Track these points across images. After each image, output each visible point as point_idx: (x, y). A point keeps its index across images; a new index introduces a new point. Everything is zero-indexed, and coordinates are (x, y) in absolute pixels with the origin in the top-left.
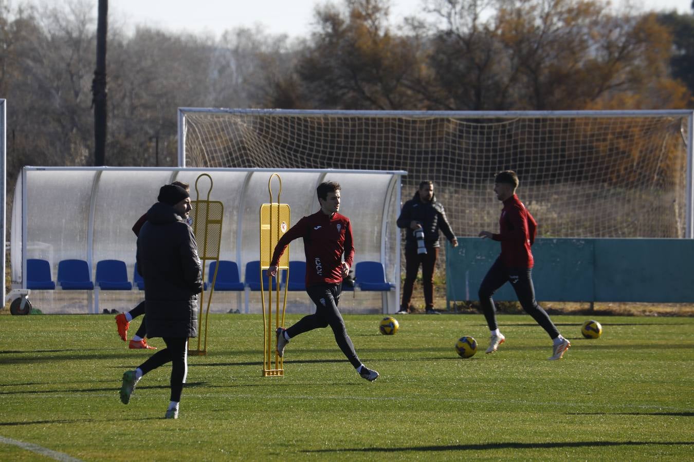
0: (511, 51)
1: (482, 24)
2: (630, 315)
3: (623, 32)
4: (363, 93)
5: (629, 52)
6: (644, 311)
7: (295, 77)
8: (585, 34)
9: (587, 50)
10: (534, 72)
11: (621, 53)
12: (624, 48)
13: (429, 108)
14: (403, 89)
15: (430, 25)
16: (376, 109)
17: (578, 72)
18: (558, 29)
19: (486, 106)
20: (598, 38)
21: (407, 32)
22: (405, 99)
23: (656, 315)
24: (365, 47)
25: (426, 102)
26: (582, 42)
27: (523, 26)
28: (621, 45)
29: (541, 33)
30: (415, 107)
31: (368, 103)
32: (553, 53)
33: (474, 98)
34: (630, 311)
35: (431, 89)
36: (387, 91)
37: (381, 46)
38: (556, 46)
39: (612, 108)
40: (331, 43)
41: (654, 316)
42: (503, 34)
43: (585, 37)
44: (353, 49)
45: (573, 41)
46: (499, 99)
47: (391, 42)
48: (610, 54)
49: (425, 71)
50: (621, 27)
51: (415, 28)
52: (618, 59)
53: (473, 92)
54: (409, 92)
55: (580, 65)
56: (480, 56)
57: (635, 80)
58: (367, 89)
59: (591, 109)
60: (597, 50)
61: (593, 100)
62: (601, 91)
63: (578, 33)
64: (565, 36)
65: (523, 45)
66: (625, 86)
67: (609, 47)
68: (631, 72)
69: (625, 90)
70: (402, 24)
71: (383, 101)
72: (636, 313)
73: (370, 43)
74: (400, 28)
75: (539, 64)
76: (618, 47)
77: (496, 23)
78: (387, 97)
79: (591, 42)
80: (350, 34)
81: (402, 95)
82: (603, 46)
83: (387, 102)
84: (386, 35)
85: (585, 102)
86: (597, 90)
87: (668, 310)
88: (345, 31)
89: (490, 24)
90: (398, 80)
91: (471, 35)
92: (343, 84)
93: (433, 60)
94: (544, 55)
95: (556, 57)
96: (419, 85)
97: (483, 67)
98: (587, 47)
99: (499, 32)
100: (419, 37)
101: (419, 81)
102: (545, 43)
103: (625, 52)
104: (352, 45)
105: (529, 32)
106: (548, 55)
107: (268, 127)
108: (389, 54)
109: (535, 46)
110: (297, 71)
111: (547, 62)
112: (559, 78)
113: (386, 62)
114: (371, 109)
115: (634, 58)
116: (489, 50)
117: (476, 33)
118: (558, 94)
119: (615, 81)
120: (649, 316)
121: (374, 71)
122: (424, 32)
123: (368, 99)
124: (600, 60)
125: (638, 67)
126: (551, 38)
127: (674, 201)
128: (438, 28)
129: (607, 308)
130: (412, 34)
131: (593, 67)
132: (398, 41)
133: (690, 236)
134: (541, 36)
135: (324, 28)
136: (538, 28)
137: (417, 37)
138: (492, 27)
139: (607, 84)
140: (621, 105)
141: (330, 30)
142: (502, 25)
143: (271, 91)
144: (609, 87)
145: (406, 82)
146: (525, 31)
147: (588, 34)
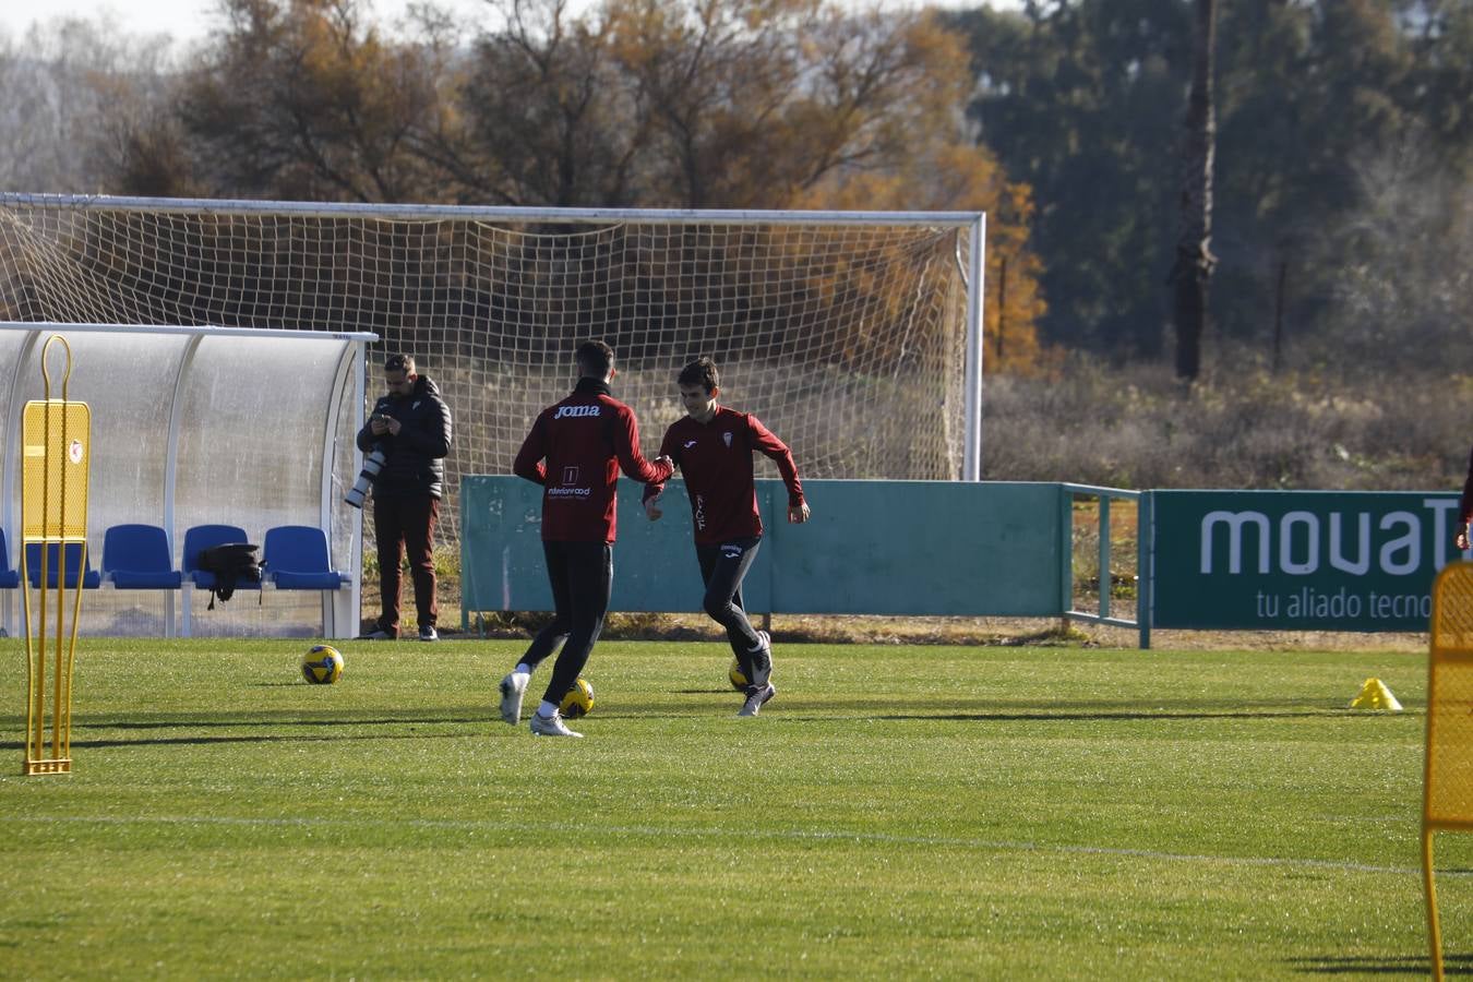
0: (636, 81)
1: (573, 22)
2: (845, 640)
3: (869, 45)
4: (320, 162)
5: (879, 88)
6: (873, 633)
7: (174, 127)
8: (790, 47)
9: (794, 82)
10: (686, 128)
11: (862, 90)
12: (870, 77)
13: (463, 200)
14: (407, 157)
15: (463, 22)
16: (349, 200)
17: (775, 127)
18: (732, 36)
19: (583, 196)
20: (817, 56)
21: (413, 34)
22: (411, 177)
23: (897, 640)
24: (324, 65)
25: (456, 187)
26: (785, 62)
27: (660, 27)
28: (863, 72)
29: (698, 43)
30: (431, 196)
31: (331, 185)
32: (722, 88)
33: (557, 179)
34: (844, 632)
35: (467, 158)
36: (373, 161)
37: (359, 63)
38: (729, 73)
39: (844, 205)
40: (250, 54)
41: (893, 643)
42: (618, 42)
43: (791, 53)
44: (297, 65)
45: (764, 61)
46: (611, 182)
47: (382, 56)
48: (842, 90)
49: (454, 118)
50: (865, 36)
51: (430, 27)
52: (858, 103)
53: (555, 166)
54: (420, 163)
55: (779, 113)
56: (567, 90)
57: (891, 146)
58: (328, 153)
59: (803, 207)
60: (815, 81)
61: (806, 186)
62: (823, 168)
63: (775, 45)
64: (749, 51)
65: (662, 69)
66: (873, 158)
67: (838, 75)
68: (885, 130)
69: (872, 167)
70: (403, 19)
71: (364, 180)
72: (855, 637)
73: (335, 56)
74: (399, 26)
75: (693, 109)
76: (857, 77)
77: (602, 20)
78: (374, 173)
79: (802, 64)
80: (291, 37)
81: (403, 169)
82: (826, 73)
83: (373, 182)
84: (370, 39)
85: (790, 192)
86: (815, 166)
87: (923, 630)
88: (279, 30)
89: (589, 22)
90: (397, 136)
91: (553, 44)
92: (274, 144)
93: (472, 96)
94: (706, 90)
95: (731, 94)
96: (442, 151)
97: (576, 113)
98: (796, 75)
99: (610, 38)
100: (441, 46)
101: (440, 140)
102: (707, 64)
103: (873, 86)
104: (296, 61)
105: (673, 41)
106: (713, 90)
107: (108, 235)
108: (376, 82)
109: (687, 71)
110: (178, 114)
111: (712, 108)
112: (736, 138)
113: (370, 99)
114: (337, 200)
115: (890, 99)
116: (591, 78)
117: (561, 40)
118: (734, 172)
119: (851, 148)
120: (882, 643)
121: (345, 117)
122: (452, 37)
123: (334, 176)
124: (821, 101)
125: (898, 119)
126: (718, 55)
127: (943, 403)
128: (481, 28)
129: (799, 626)
130: (424, 39)
131: (807, 116)
132: (395, 54)
133: (972, 478)
134: (700, 50)
135: (235, 23)
136: (692, 31)
137: (436, 46)
138: (594, 28)
139: (837, 153)
140: (864, 199)
141: (247, 27)
142: (617, 24)
143: (118, 157)
144: (840, 161)
145: (413, 142)
146: (664, 37)
147: (797, 47)
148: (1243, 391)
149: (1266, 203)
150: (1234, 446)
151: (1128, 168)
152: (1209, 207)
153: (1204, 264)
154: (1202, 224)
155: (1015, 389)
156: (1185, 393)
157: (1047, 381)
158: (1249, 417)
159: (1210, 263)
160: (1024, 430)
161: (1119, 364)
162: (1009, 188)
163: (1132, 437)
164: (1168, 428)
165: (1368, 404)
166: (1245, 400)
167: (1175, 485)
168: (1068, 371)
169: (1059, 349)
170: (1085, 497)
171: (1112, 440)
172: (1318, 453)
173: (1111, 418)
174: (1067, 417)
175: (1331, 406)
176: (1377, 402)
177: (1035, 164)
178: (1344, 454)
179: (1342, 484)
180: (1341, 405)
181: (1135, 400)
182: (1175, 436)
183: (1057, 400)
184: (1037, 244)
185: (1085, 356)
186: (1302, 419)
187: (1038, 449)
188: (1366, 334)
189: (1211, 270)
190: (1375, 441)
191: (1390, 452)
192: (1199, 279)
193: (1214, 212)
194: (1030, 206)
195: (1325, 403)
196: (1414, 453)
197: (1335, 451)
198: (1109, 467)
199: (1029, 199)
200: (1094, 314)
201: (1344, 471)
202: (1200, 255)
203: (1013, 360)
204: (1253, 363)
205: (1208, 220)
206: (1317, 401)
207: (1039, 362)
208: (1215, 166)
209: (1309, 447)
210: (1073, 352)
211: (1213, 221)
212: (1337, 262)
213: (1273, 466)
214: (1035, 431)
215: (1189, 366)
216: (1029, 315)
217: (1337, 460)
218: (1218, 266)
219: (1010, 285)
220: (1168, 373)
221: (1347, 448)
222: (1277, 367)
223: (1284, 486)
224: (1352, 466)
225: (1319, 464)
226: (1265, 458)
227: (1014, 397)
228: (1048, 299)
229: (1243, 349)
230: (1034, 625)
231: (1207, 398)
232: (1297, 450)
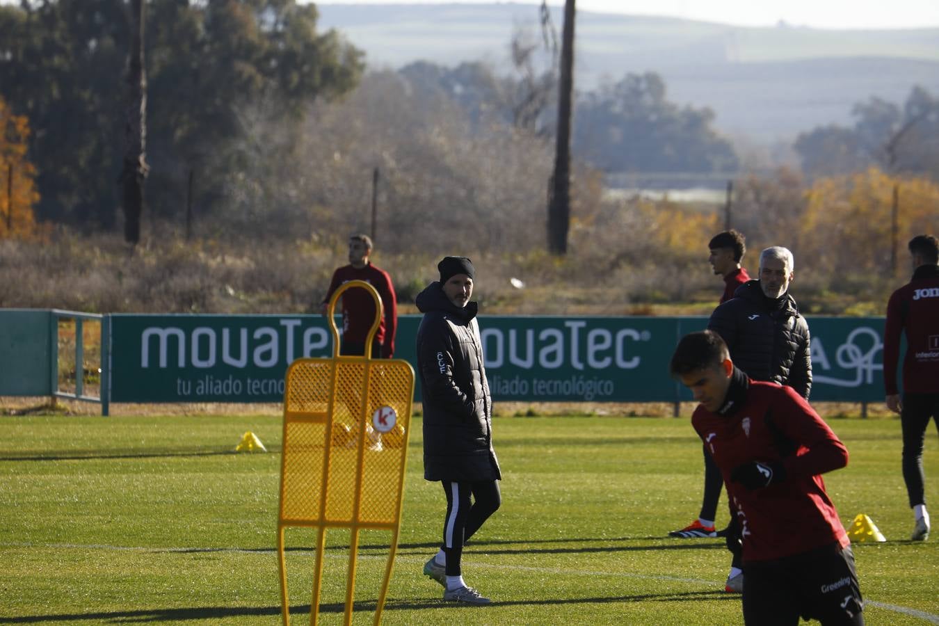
148: (167, 251)
149: (179, 133)
150: (162, 286)
151: (91, 108)
152: (143, 134)
153: (141, 170)
154: (140, 144)
155: (20, 249)
156: (131, 252)
157: (41, 244)
158: (172, 267)
159: (145, 170)
160: (26, 276)
161: (87, 234)
162: (13, 119)
163: (96, 280)
164: (120, 275)
165: (246, 260)
166: (169, 257)
167: (125, 311)
168: (55, 238)
169: (48, 225)
170: (67, 319)
171: (83, 282)
172: (215, 291)
173: (83, 269)
174: (56, 267)
175: (223, 260)
176: (251, 259)
177: (30, 104)
178: (231, 291)
179: (230, 310)
180: (230, 261)
181: (98, 258)
182: (125, 281)
183: (48, 257)
184: (32, 156)
185: (65, 228)
186: (205, 270)
187: (35, 288)
188: (244, 217)
189: (146, 175)
190: (250, 283)
191: (259, 289)
192: (138, 180)
193: (147, 138)
194: (27, 131)
195: (219, 259)
196: (274, 290)
197: (226, 290)
198: (82, 299)
199: (25, 126)
200: (71, 202)
201: (232, 302)
202: (139, 164)
203: (18, 230)
204: (173, 234)
205: (143, 143)
206: (214, 257)
207: (36, 232)
208: (147, 108)
209: (210, 287)
210: (57, 226)
211: (147, 144)
212: (225, 169)
213: (187, 299)
214: (33, 277)
215: (133, 235)
216: (28, 202)
217: (227, 295)
218: (151, 173)
219: (15, 182)
220: (119, 240)
221: (234, 288)
222: (189, 236)
223: (194, 312)
224: (236, 299)
225: (216, 297)
226: (182, 294)
227: (19, 255)
228: (41, 191)
229: (167, 225)
230: (34, 402)
231: (145, 255)
232: (202, 289)
